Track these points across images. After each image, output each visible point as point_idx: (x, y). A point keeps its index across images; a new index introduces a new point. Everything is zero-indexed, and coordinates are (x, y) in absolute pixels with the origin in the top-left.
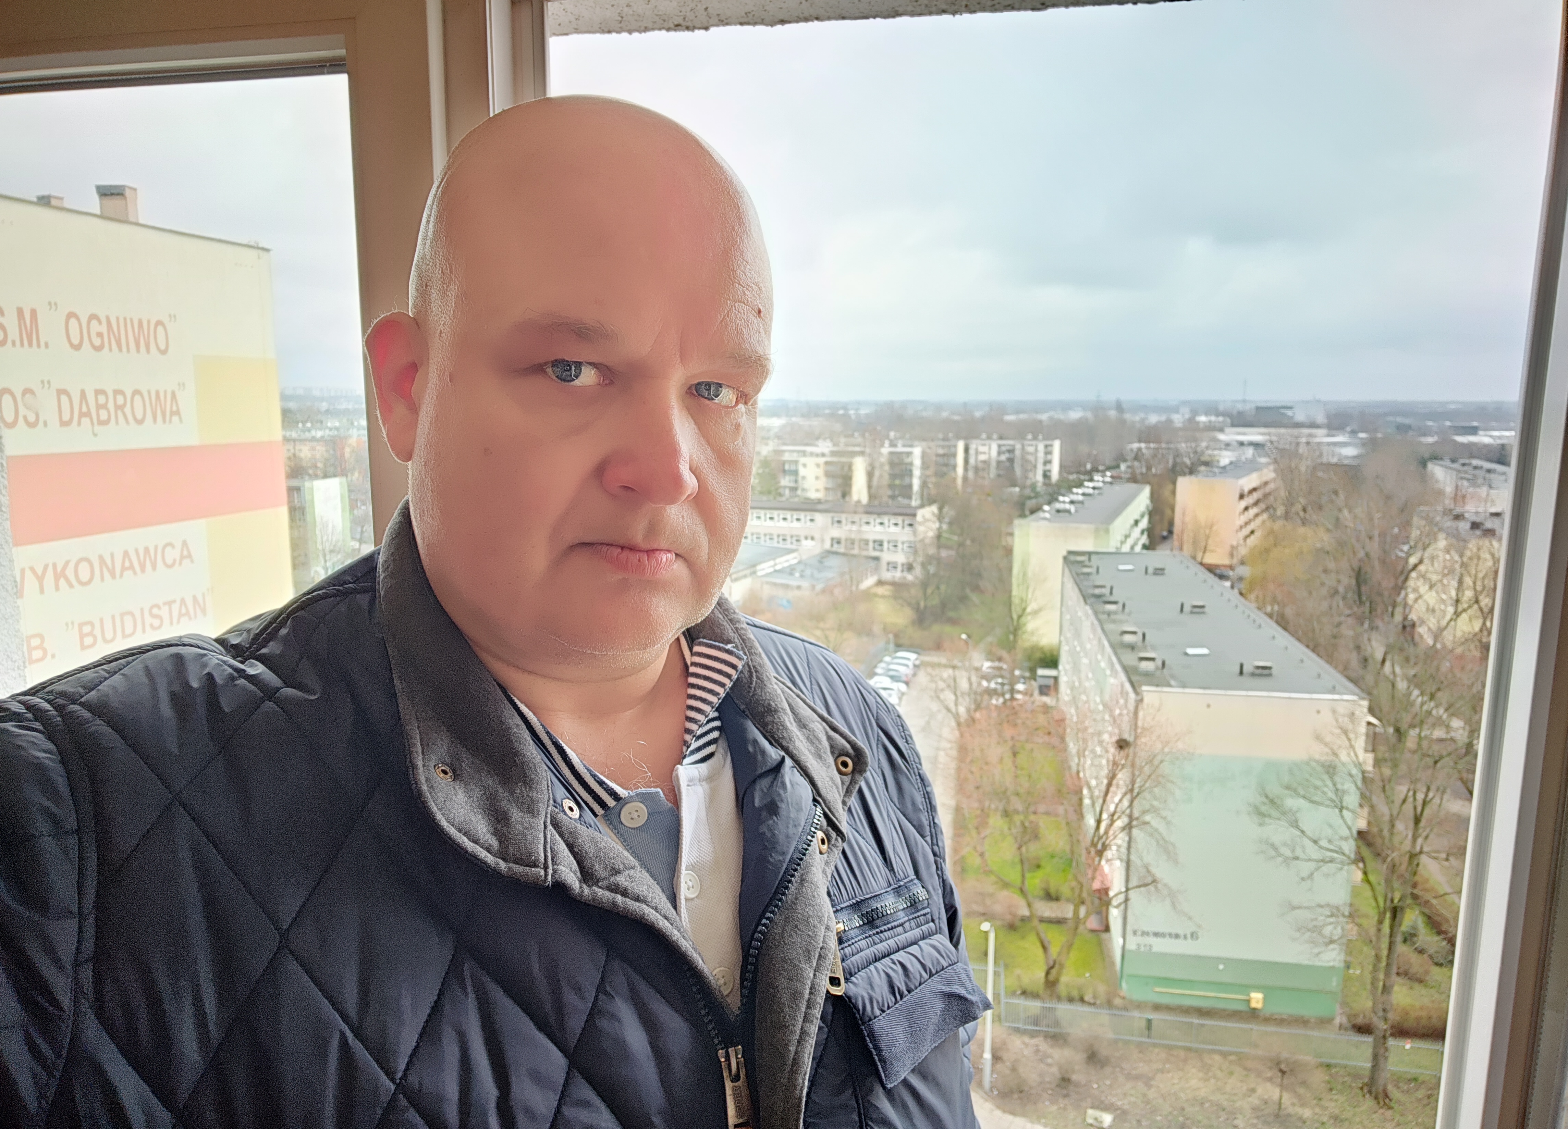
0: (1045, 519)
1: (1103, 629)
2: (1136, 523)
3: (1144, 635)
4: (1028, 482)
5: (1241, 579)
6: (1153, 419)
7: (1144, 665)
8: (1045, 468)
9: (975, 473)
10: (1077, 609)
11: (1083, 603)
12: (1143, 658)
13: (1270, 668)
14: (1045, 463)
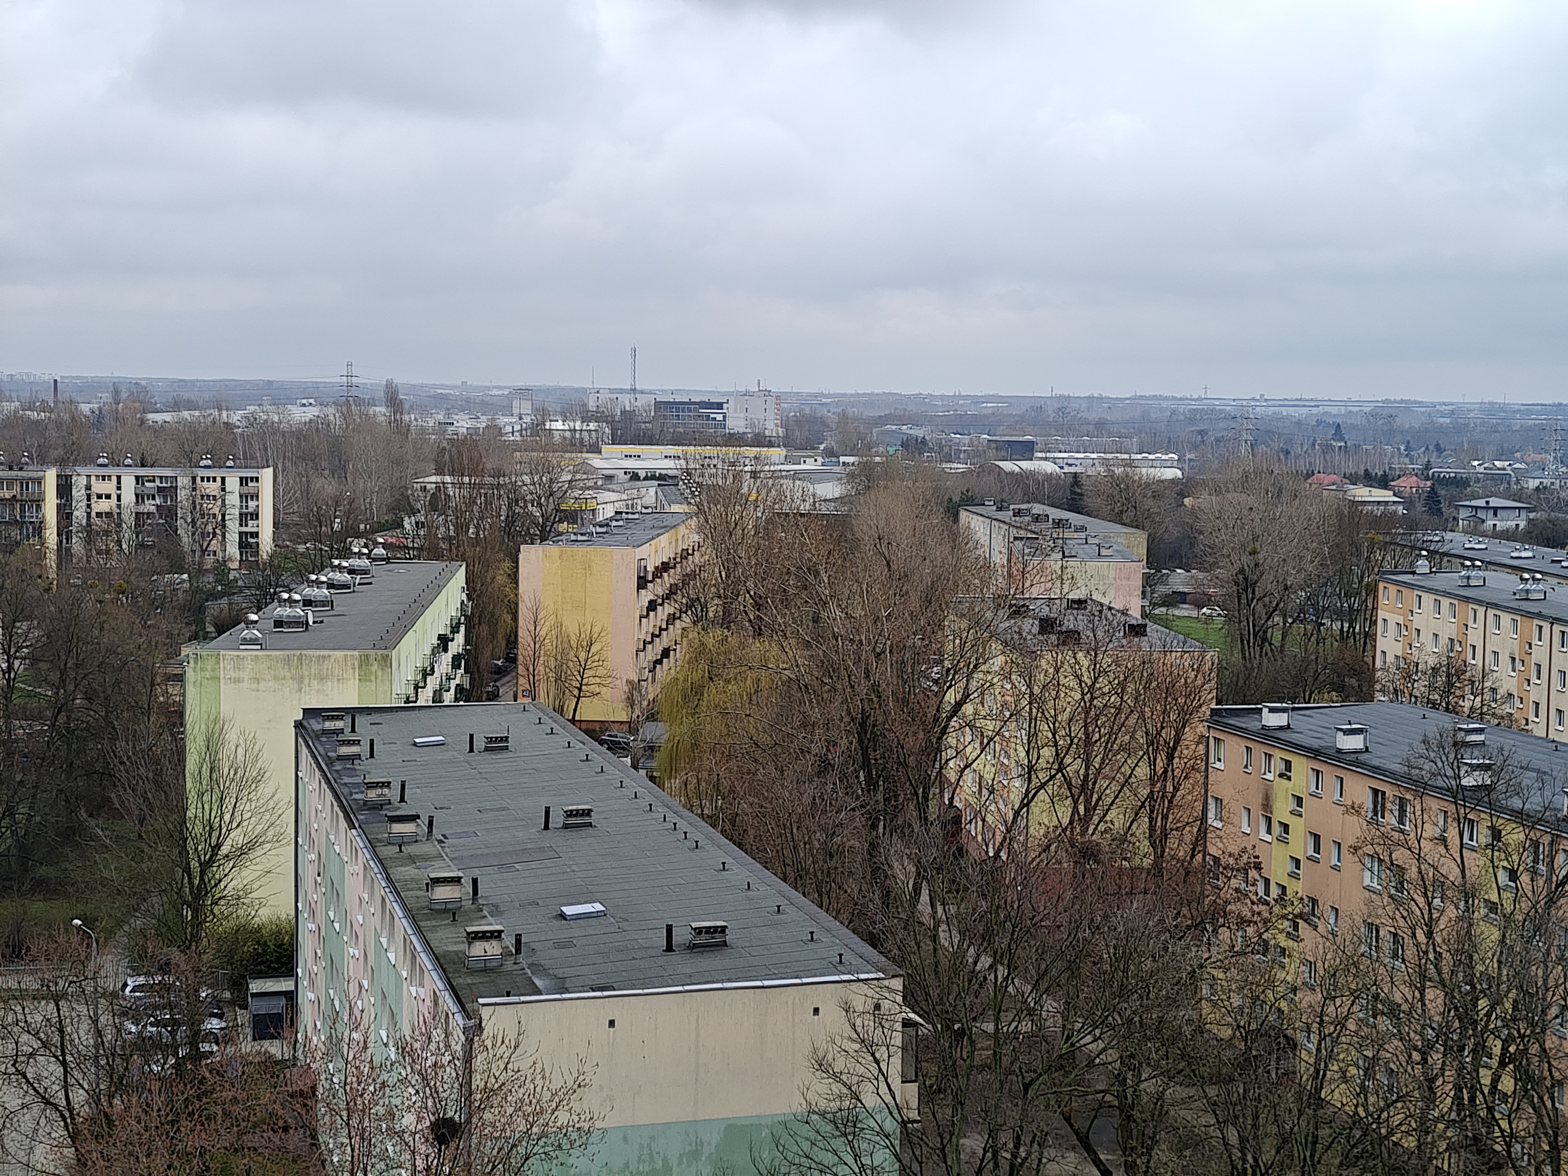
0: (254, 641)
1: (389, 879)
2: (444, 642)
3: (475, 881)
4: (209, 560)
5: (651, 749)
6: (463, 424)
7: (478, 949)
8: (244, 529)
9: (89, 541)
10: (332, 837)
11: (343, 824)
12: (476, 933)
13: (723, 929)
14: (244, 518)
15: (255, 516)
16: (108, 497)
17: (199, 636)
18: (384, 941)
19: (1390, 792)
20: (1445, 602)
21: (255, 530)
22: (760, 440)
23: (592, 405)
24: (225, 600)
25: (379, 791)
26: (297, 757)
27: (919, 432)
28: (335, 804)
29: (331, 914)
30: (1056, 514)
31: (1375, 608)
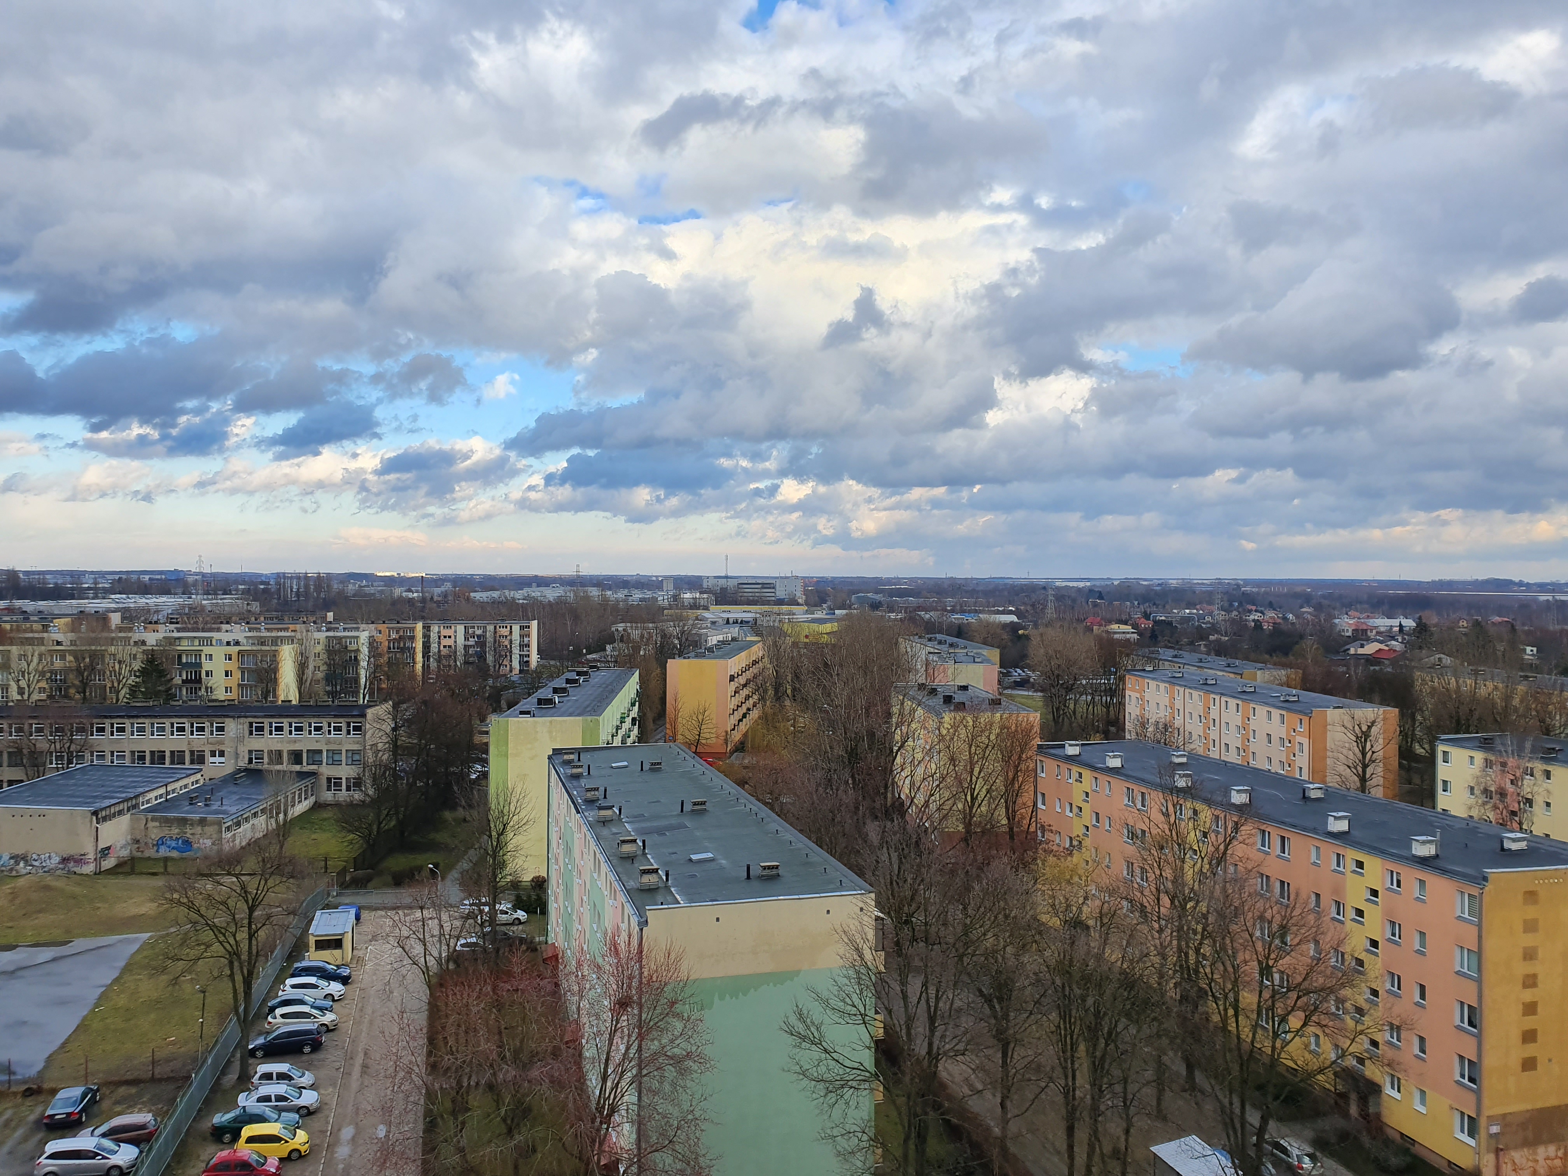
0: (527, 712)
1: (598, 841)
2: (627, 711)
3: (644, 842)
4: (503, 670)
7: (646, 879)
8: (522, 653)
9: (439, 661)
10: (568, 819)
11: (573, 810)
12: (644, 870)
13: (777, 867)
14: (522, 646)
15: (528, 646)
16: (450, 637)
17: (497, 709)
18: (595, 875)
19: (1136, 788)
20: (1162, 686)
21: (527, 653)
22: (794, 602)
23: (705, 586)
24: (511, 691)
25: (593, 793)
26: (549, 774)
27: (878, 597)
28: (569, 800)
29: (567, 860)
30: (950, 639)
31: (1124, 689)
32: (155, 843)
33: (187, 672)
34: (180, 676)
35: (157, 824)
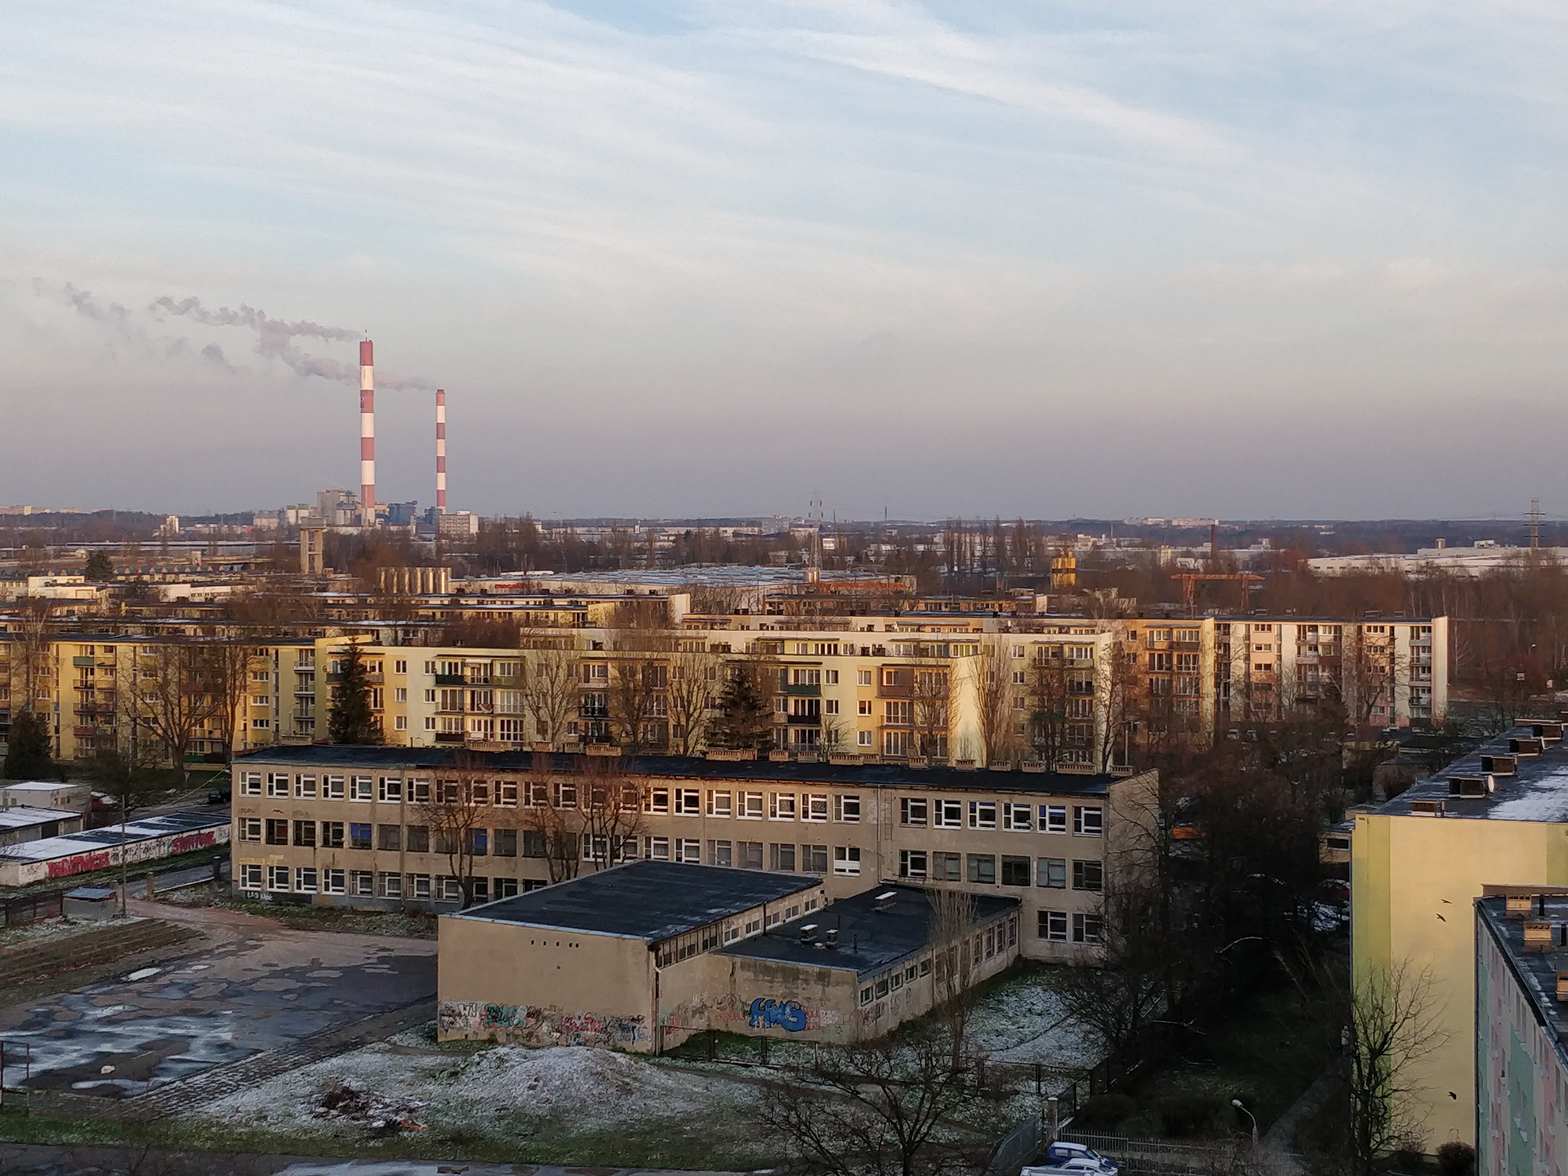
0: (1424, 807)
4: (1377, 718)
8: (1415, 683)
9: (1247, 694)
11: (1531, 1018)
14: (1416, 669)
15: (1428, 668)
16: (1269, 647)
17: (1365, 800)
21: (1427, 684)
24: (1394, 760)
26: (1477, 940)
28: (1522, 996)
29: (1518, 1121)
32: (747, 1009)
33: (796, 702)
34: (785, 709)
35: (750, 975)
